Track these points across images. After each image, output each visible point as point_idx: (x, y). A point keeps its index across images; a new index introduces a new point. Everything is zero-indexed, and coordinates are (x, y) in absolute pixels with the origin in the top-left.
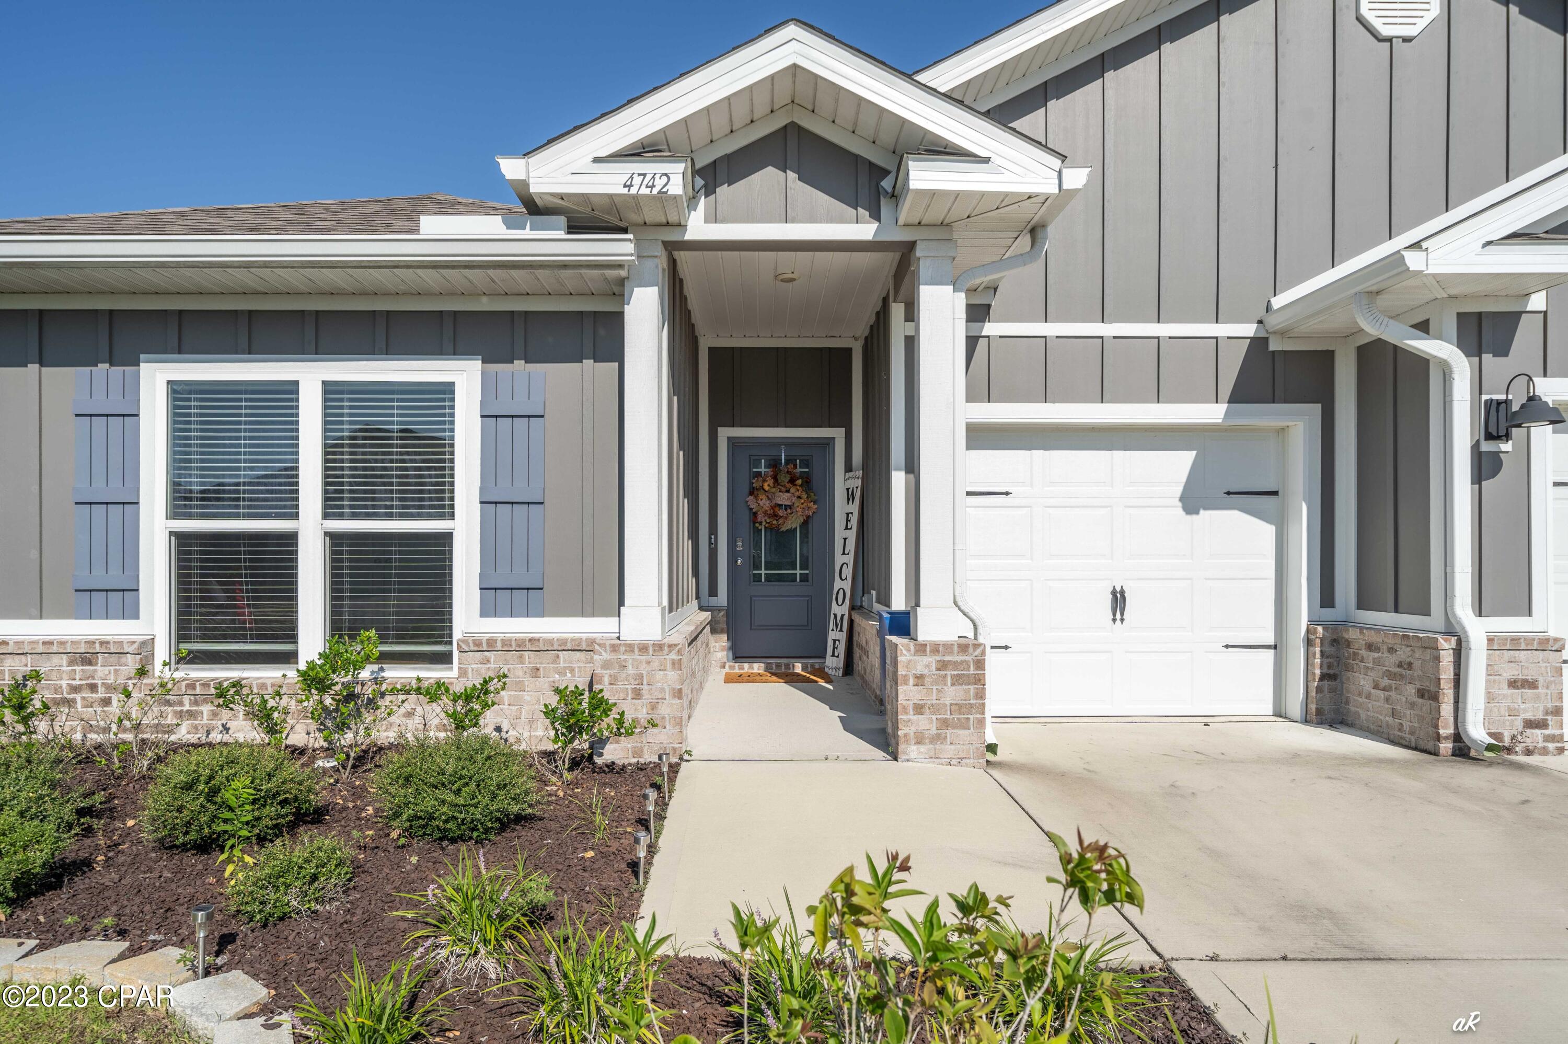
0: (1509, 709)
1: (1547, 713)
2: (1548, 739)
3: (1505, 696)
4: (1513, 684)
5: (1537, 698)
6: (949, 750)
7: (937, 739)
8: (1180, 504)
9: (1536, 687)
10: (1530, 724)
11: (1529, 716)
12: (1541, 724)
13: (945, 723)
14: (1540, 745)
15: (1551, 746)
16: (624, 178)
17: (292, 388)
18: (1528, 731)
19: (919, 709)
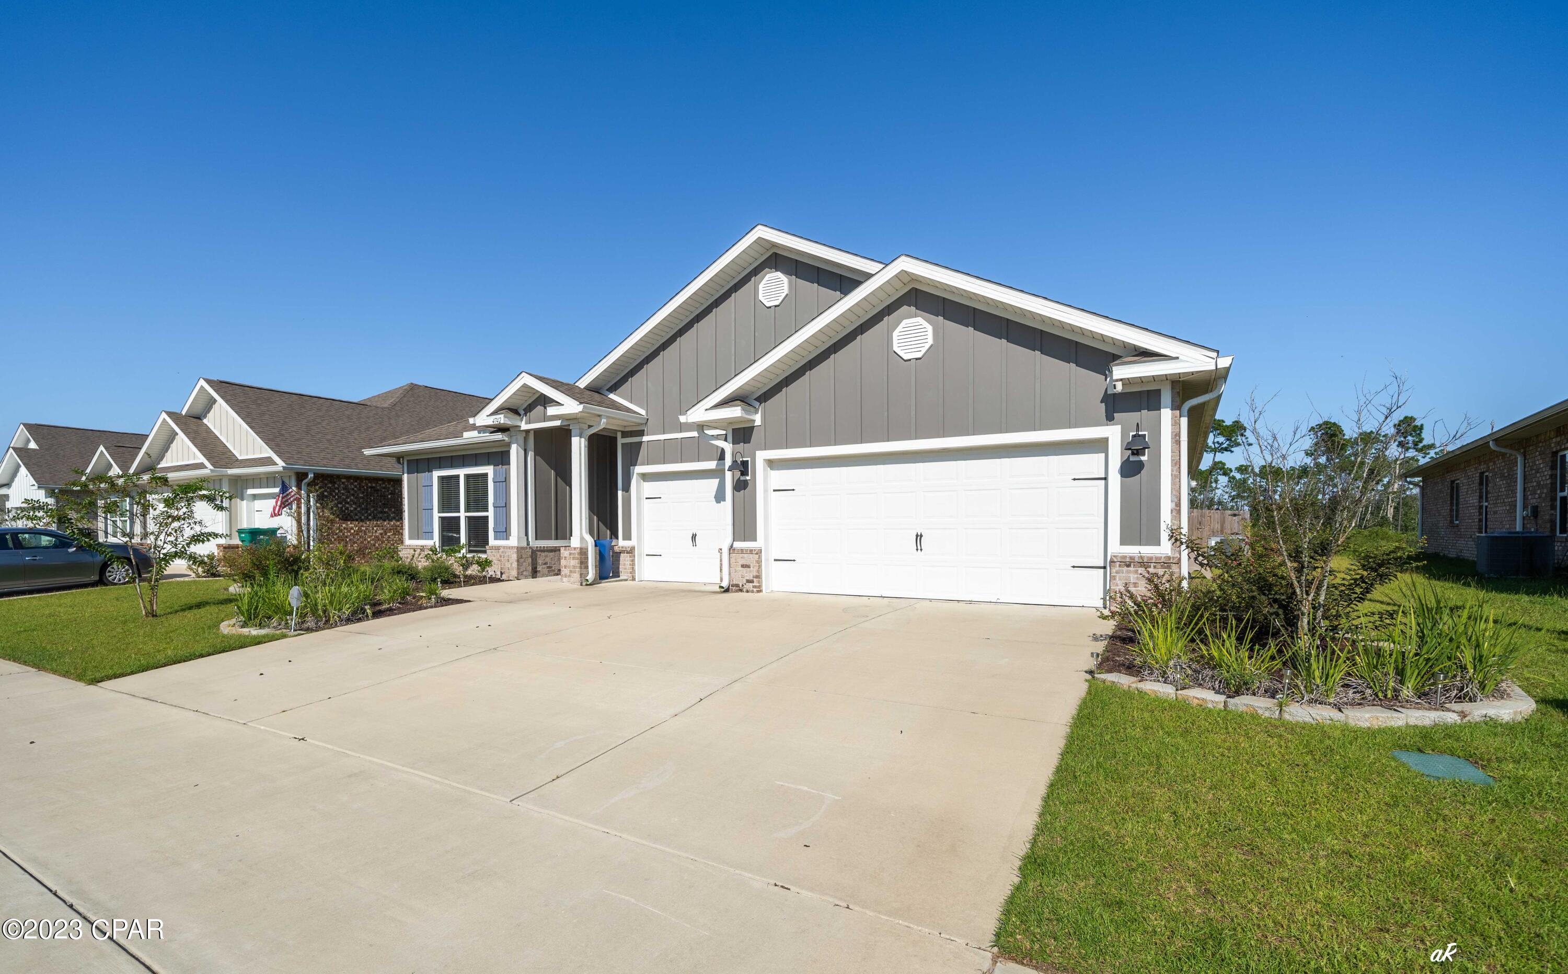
0: (742, 575)
1: (754, 577)
2: (754, 587)
3: (740, 571)
4: (743, 566)
5: (750, 572)
6: (572, 580)
7: (570, 576)
8: (714, 500)
9: (750, 568)
10: (749, 581)
11: (748, 578)
12: (752, 582)
13: (571, 572)
14: (751, 589)
15: (755, 590)
16: (492, 420)
17: (458, 477)
18: (747, 584)
19: (565, 567)
